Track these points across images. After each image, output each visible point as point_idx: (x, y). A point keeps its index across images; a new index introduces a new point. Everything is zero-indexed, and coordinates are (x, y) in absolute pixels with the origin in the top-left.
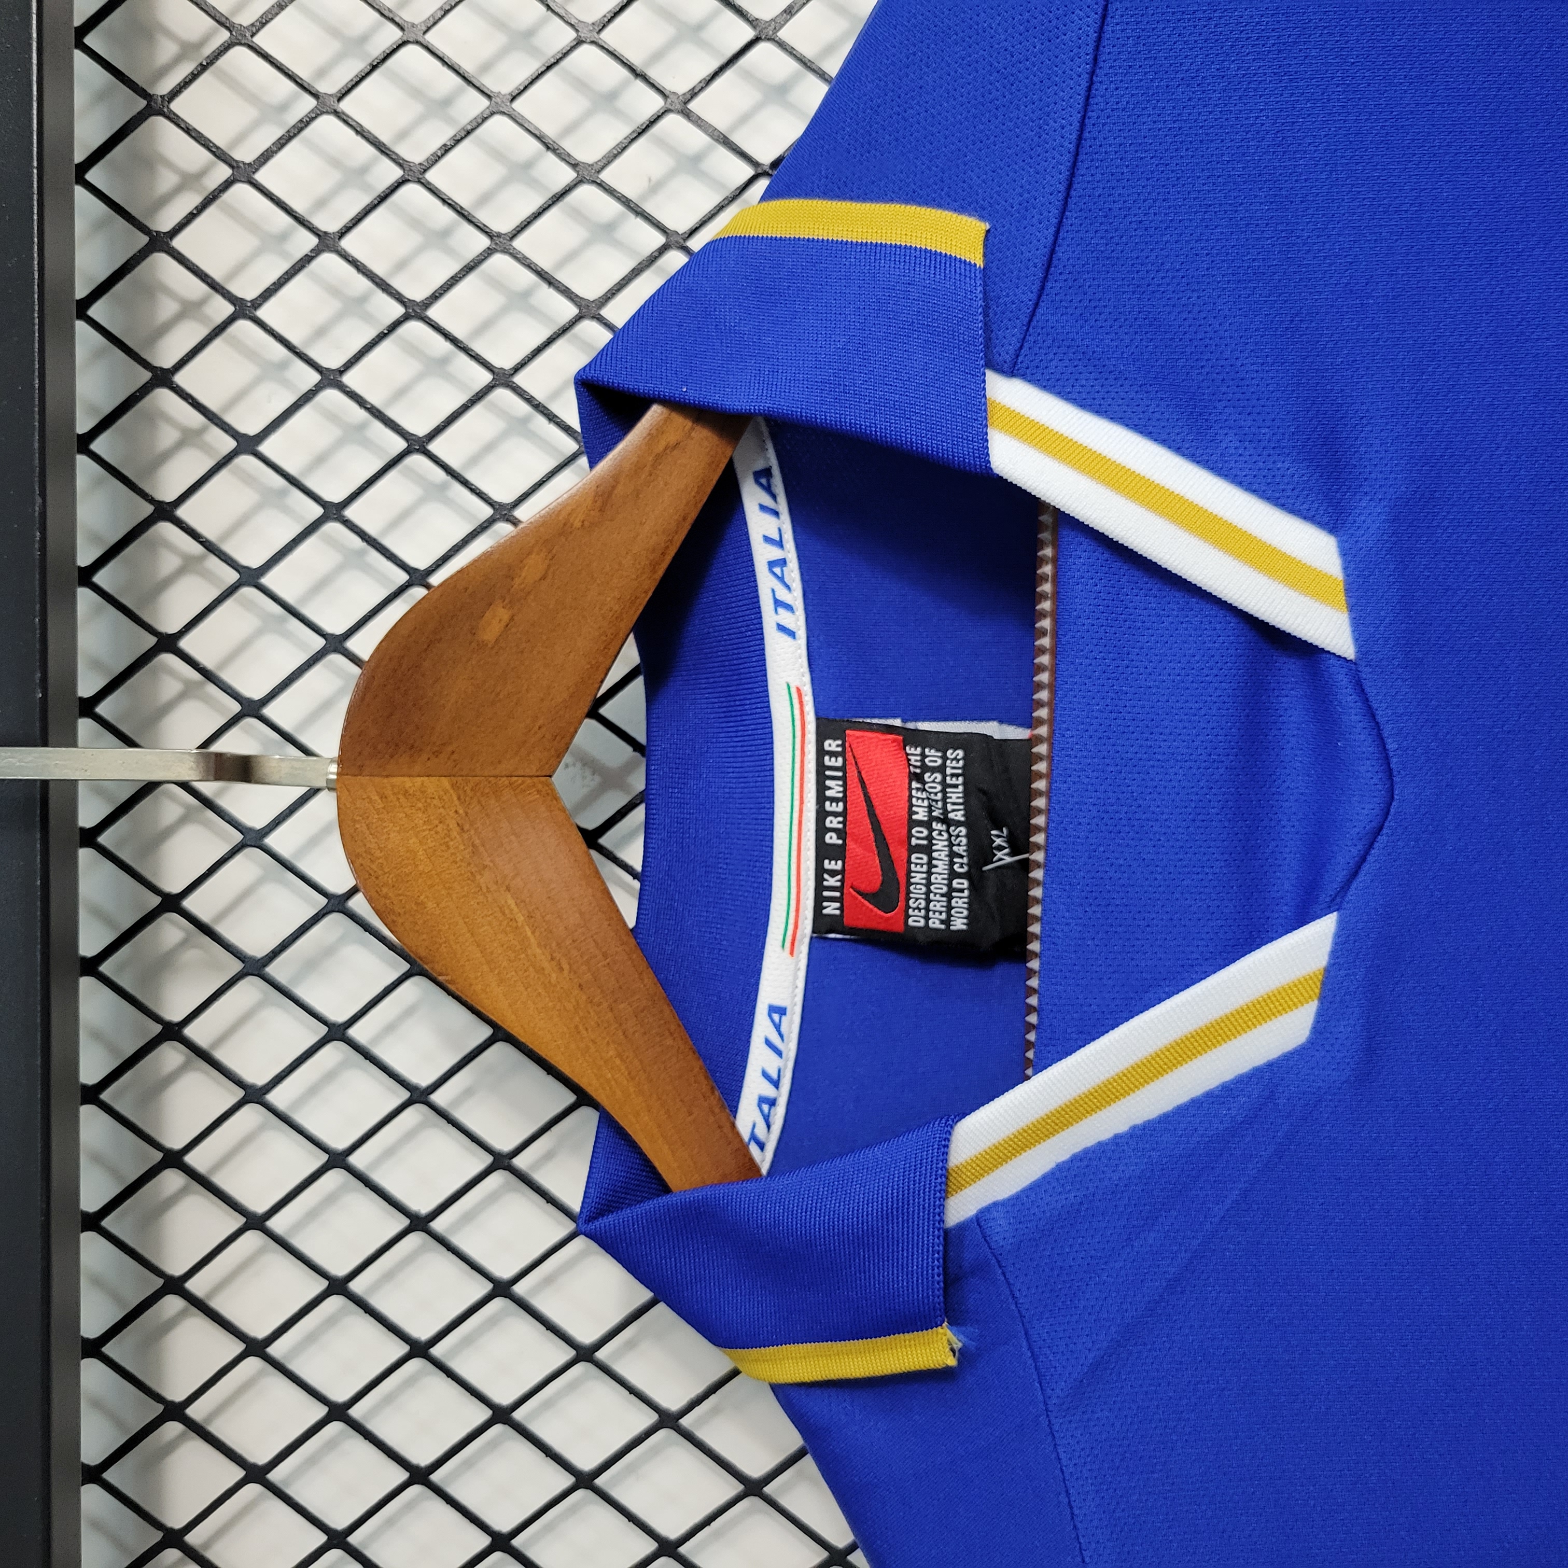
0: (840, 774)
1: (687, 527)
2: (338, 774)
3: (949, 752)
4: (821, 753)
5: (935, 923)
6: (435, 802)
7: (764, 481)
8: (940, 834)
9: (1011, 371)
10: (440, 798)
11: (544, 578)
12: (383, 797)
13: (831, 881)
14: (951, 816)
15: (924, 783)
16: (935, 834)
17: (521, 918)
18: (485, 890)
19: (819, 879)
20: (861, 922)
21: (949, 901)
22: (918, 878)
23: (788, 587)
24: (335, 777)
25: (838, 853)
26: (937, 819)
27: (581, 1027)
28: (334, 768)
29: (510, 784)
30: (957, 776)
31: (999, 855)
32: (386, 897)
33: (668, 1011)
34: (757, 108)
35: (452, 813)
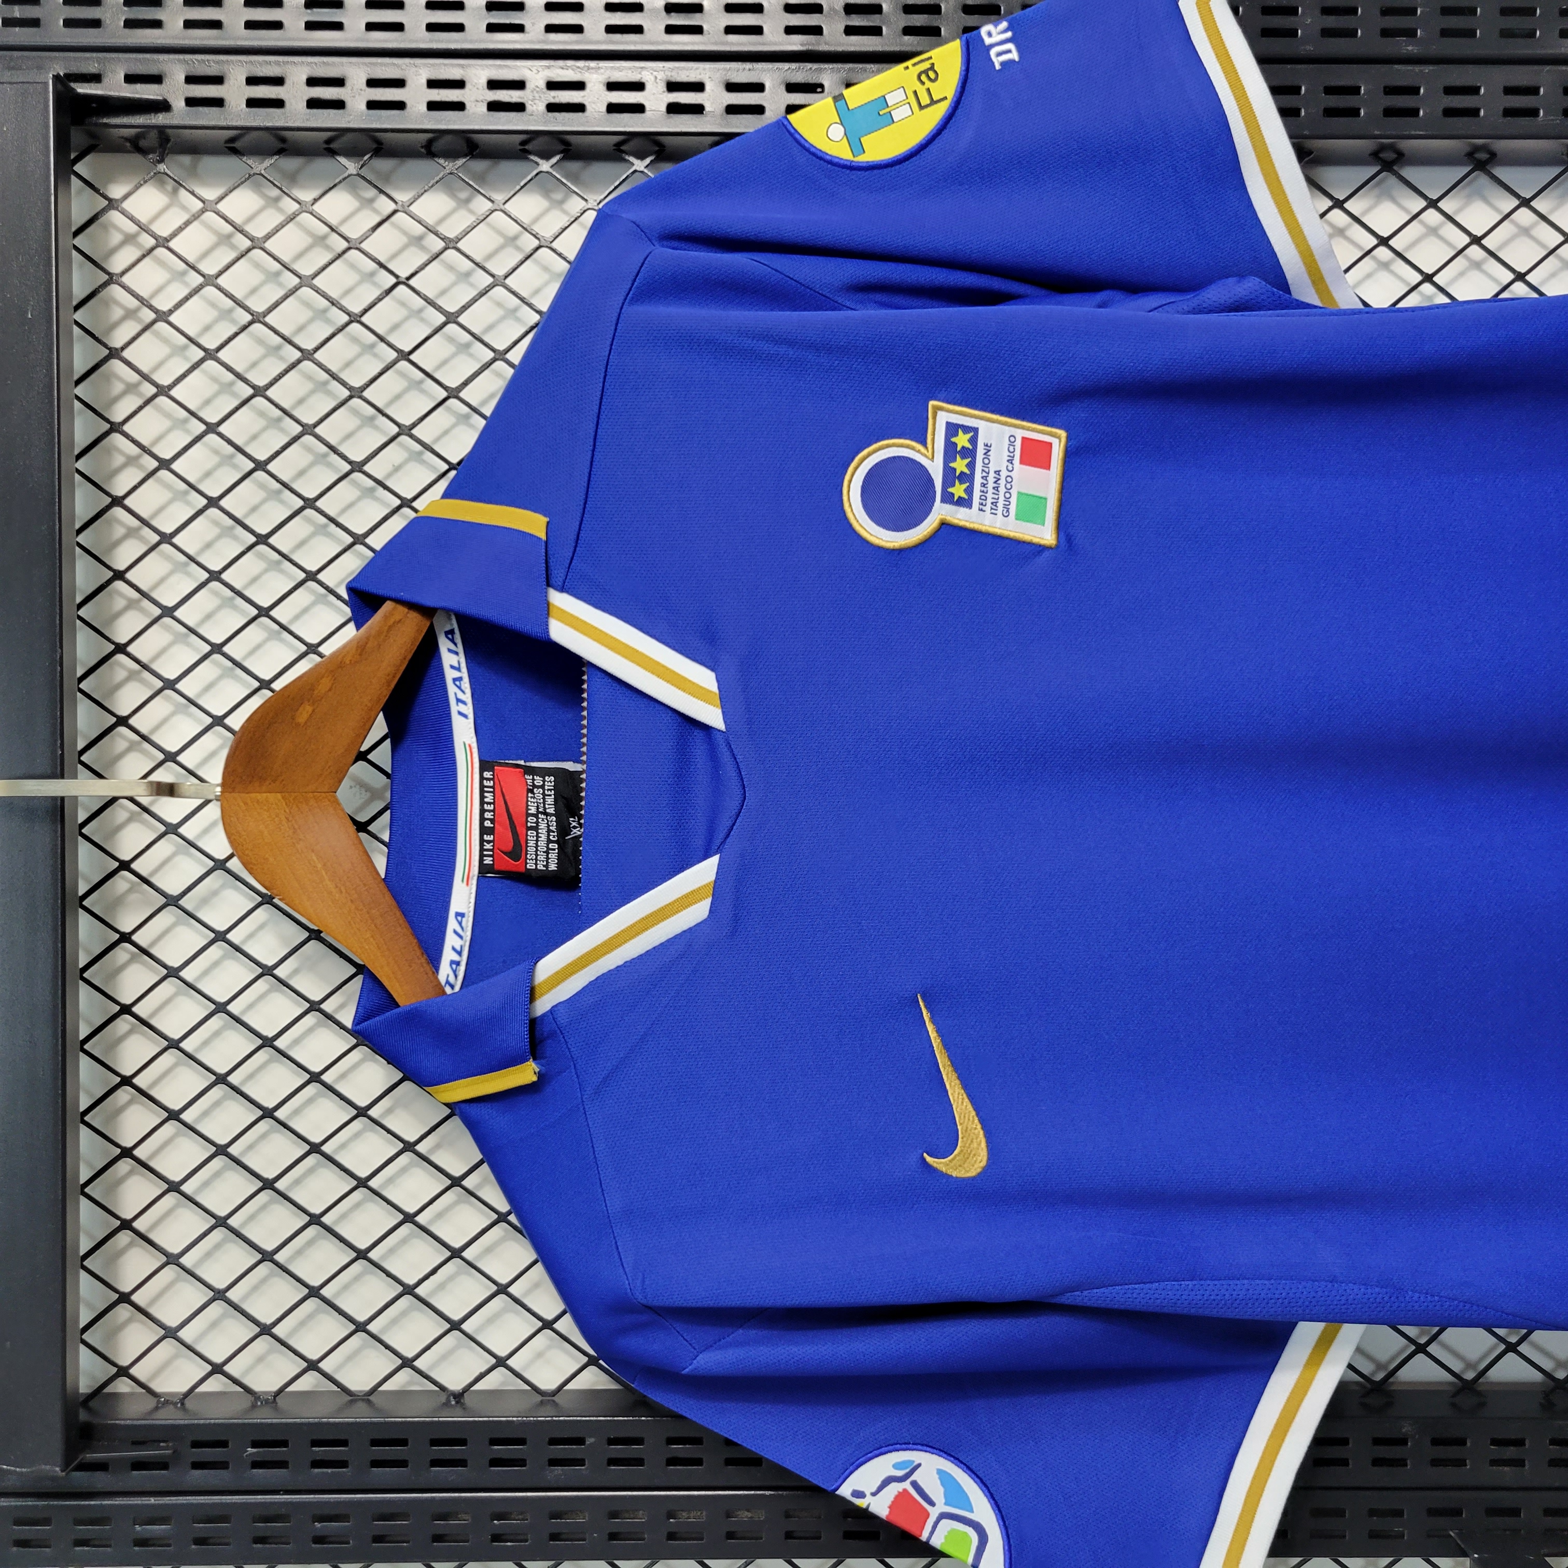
0: (492, 790)
1: (406, 663)
2: (221, 792)
3: (547, 778)
4: (482, 778)
5: (540, 867)
6: (274, 806)
7: (450, 636)
8: (543, 820)
9: (562, 589)
10: (276, 804)
11: (330, 690)
12: (246, 804)
13: (488, 846)
14: (548, 811)
15: (534, 794)
16: (540, 820)
17: (319, 866)
18: (300, 851)
19: (482, 845)
20: (503, 868)
21: (547, 856)
22: (532, 844)
23: (463, 692)
24: (219, 794)
25: (490, 831)
26: (542, 813)
27: (352, 922)
28: (219, 789)
29: (314, 797)
30: (551, 790)
31: (575, 831)
32: (247, 855)
33: (398, 913)
34: (454, 426)
35: (283, 812)
